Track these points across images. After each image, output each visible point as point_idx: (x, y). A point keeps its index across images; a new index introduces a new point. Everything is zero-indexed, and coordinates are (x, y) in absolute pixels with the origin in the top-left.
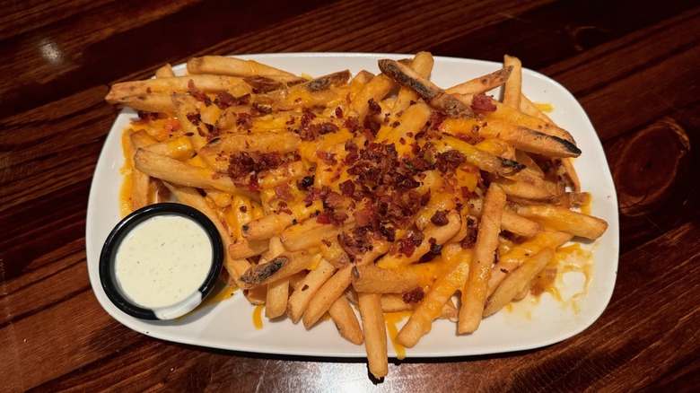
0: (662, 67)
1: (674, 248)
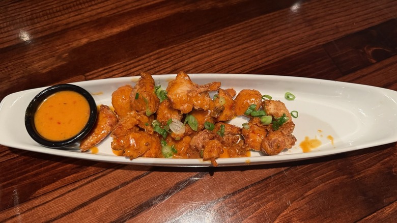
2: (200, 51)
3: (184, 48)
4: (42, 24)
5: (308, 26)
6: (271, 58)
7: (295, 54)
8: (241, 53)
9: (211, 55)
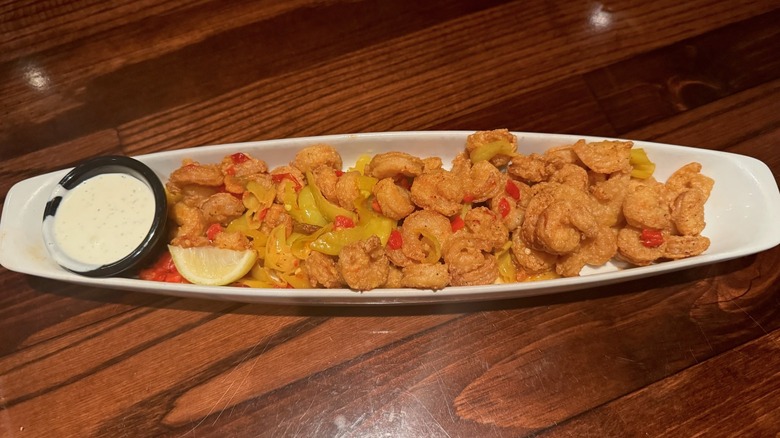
2: (341, 85)
3: (309, 78)
4: (35, 28)
5: (560, 36)
6: (477, 100)
7: (527, 93)
8: (421, 90)
9: (362, 93)
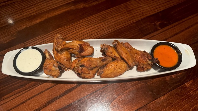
0: (183, 33)
1: (188, 88)
5: (129, 13)
6: (110, 30)
7: (122, 28)
9: (83, 30)
